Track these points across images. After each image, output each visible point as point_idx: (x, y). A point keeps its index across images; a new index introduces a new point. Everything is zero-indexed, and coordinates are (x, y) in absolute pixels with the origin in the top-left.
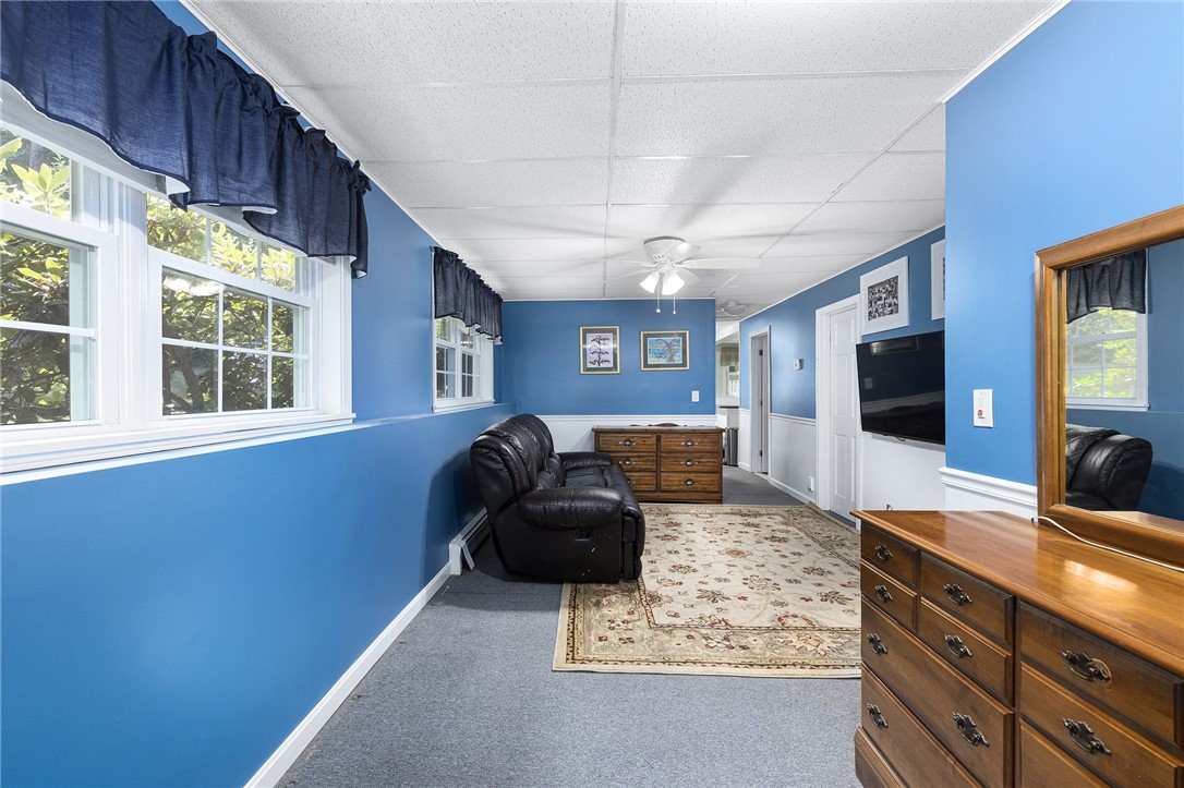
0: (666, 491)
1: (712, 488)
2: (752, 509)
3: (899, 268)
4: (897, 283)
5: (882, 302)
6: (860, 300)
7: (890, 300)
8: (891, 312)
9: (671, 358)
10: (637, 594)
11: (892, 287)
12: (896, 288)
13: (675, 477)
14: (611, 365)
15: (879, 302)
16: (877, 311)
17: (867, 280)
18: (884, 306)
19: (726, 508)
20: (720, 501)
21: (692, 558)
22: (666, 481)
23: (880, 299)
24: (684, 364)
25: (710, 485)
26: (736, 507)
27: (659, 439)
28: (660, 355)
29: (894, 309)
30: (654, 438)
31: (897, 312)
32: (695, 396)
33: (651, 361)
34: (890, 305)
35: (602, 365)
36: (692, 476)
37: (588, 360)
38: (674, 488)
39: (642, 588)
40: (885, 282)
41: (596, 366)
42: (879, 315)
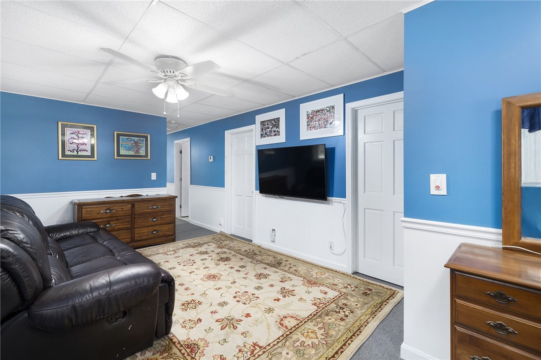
0: (139, 241)
1: (169, 233)
2: (195, 241)
3: (281, 114)
4: (279, 121)
5: (270, 129)
6: (256, 128)
7: (275, 129)
8: (275, 135)
9: (137, 151)
10: (175, 350)
11: (276, 122)
12: (278, 123)
13: (145, 230)
14: (89, 153)
15: (267, 130)
16: (266, 133)
17: (259, 118)
18: (271, 132)
19: (179, 244)
20: (174, 240)
21: (189, 292)
22: (138, 234)
23: (268, 128)
24: (146, 156)
25: (168, 231)
26: (186, 242)
27: (133, 206)
28: (129, 149)
29: (277, 133)
30: (130, 206)
31: (279, 135)
32: (154, 176)
33: (122, 152)
34: (275, 131)
35: (80, 153)
36: (156, 228)
37: (67, 149)
38: (144, 238)
39: (175, 340)
40: (272, 120)
41: (75, 153)
42: (268, 136)
